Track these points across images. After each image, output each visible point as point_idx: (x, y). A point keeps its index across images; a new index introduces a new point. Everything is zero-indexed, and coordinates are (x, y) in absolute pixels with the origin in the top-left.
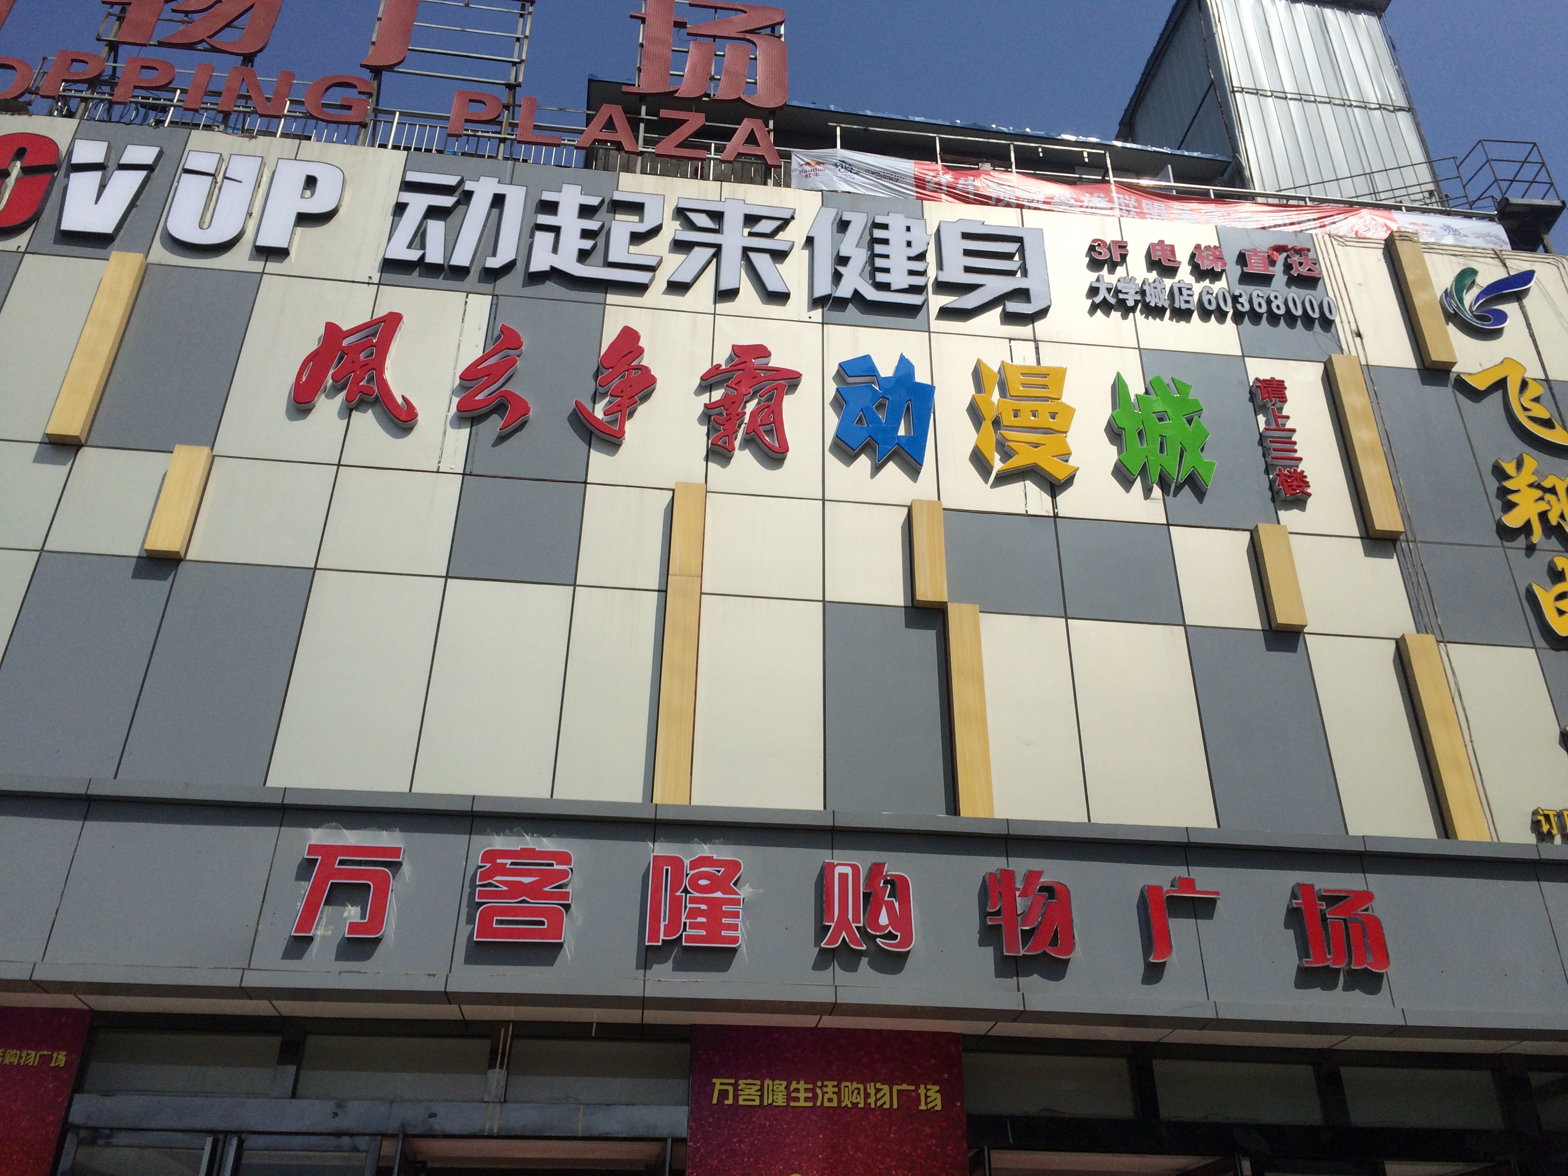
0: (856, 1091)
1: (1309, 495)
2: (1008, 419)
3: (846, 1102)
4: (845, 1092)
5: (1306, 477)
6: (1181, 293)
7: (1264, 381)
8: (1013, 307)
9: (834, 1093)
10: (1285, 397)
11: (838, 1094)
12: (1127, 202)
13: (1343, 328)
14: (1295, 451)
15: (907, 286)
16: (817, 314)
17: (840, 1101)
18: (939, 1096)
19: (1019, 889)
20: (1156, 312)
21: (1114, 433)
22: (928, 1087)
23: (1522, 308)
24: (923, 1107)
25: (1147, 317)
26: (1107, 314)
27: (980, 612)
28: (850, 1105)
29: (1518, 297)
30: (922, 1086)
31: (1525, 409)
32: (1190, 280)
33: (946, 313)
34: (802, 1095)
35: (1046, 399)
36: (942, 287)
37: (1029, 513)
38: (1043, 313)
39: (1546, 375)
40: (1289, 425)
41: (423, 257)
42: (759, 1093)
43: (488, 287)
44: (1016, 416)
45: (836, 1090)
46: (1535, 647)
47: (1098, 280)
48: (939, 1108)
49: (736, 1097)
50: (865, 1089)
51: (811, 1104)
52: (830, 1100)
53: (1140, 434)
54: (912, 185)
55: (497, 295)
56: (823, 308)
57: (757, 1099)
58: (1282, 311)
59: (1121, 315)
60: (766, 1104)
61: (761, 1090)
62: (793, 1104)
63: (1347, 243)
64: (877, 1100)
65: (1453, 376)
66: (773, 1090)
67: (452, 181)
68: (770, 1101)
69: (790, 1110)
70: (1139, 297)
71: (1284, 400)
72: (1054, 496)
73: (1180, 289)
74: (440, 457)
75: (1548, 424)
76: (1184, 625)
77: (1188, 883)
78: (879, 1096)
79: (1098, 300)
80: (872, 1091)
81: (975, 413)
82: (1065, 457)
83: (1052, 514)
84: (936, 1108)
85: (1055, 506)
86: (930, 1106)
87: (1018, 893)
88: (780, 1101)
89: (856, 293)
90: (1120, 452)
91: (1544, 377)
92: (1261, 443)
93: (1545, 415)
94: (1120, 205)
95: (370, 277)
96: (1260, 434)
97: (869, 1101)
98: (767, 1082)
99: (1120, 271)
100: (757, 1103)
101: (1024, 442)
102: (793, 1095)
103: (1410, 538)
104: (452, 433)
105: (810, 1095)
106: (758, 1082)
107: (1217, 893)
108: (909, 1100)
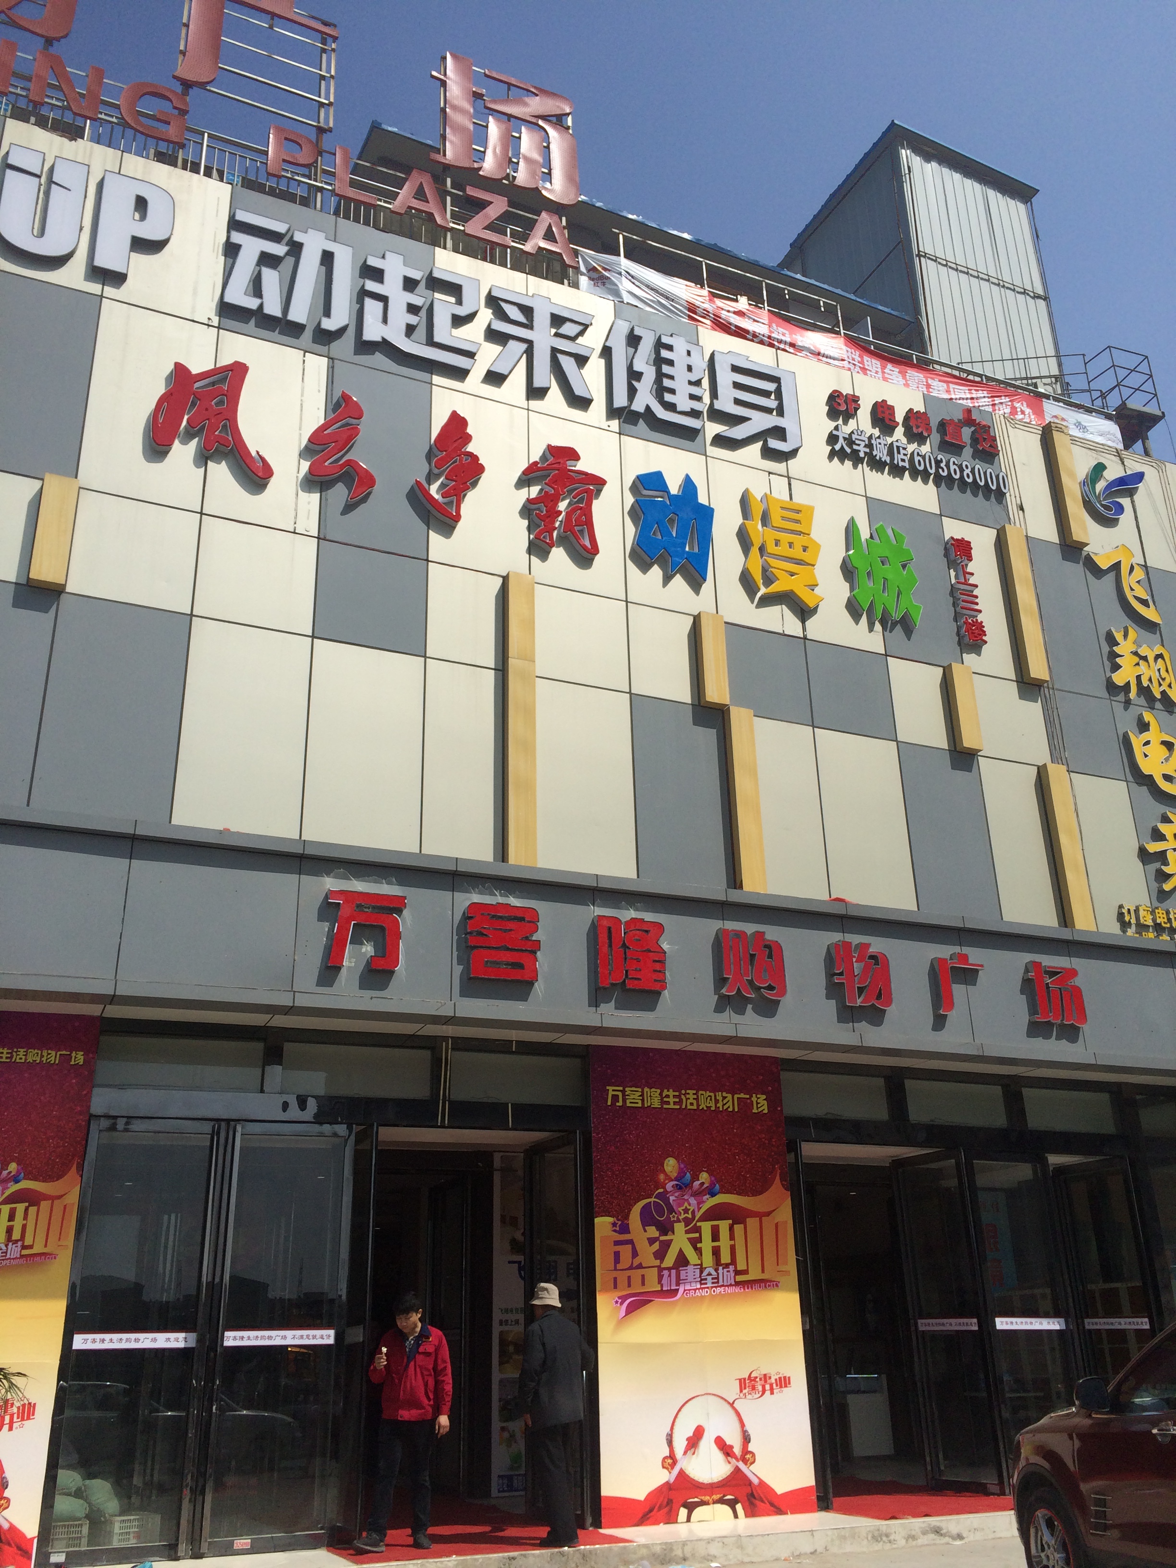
0: (709, 1098)
1: (986, 642)
2: (771, 548)
3: (703, 1106)
4: (702, 1100)
5: (984, 627)
6: (899, 452)
7: (957, 540)
8: (774, 444)
9: (694, 1099)
10: (971, 556)
11: (697, 1099)
12: (854, 356)
13: (1011, 501)
14: (977, 604)
15: (689, 410)
16: (615, 424)
17: (698, 1105)
18: (765, 1102)
19: (855, 957)
20: (877, 465)
21: (848, 571)
22: (758, 1096)
23: (1133, 502)
24: (755, 1111)
25: (871, 470)
26: (842, 462)
27: (754, 716)
28: (705, 1109)
29: (1131, 493)
30: (754, 1095)
31: (1132, 589)
32: (904, 440)
33: (720, 441)
34: (671, 1100)
35: (800, 533)
36: (716, 415)
37: (785, 633)
38: (794, 453)
39: (1145, 562)
40: (972, 580)
41: (261, 306)
42: (641, 1098)
43: (324, 349)
44: (776, 545)
45: (695, 1097)
46: (1126, 781)
47: (836, 428)
48: (766, 1111)
49: (624, 1101)
50: (715, 1096)
51: (678, 1107)
52: (692, 1104)
53: (869, 574)
54: (685, 308)
55: (332, 359)
56: (619, 419)
57: (640, 1102)
58: (970, 480)
59: (853, 465)
60: (646, 1106)
61: (642, 1095)
62: (665, 1106)
63: (1017, 426)
64: (724, 1105)
65: (1084, 554)
66: (650, 1096)
67: (280, 227)
68: (649, 1104)
69: (664, 1111)
70: (867, 450)
71: (970, 559)
72: (803, 622)
73: (898, 447)
74: (296, 518)
75: (1144, 603)
76: (896, 740)
77: (964, 958)
78: (725, 1102)
79: (837, 447)
80: (720, 1098)
81: (743, 537)
82: (813, 587)
83: (802, 636)
84: (764, 1112)
85: (804, 629)
86: (760, 1110)
87: (854, 960)
88: (656, 1104)
89: (648, 408)
90: (852, 589)
91: (1144, 564)
92: (952, 594)
93: (1144, 596)
94: (848, 357)
95: (209, 319)
96: (952, 585)
97: (718, 1105)
98: (646, 1089)
99: (852, 423)
100: (640, 1105)
101: (784, 570)
102: (665, 1099)
103: (1050, 686)
104: (303, 496)
105: (677, 1100)
106: (640, 1090)
107: (982, 966)
108: (745, 1105)
